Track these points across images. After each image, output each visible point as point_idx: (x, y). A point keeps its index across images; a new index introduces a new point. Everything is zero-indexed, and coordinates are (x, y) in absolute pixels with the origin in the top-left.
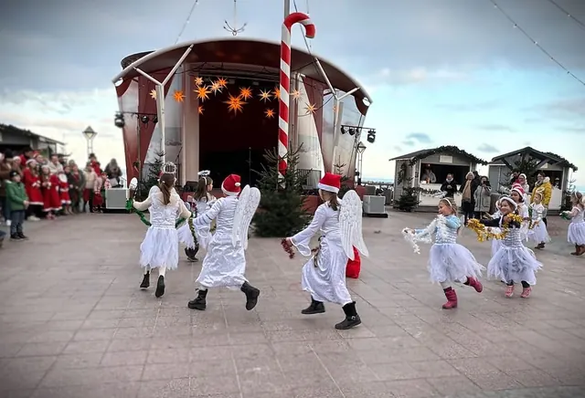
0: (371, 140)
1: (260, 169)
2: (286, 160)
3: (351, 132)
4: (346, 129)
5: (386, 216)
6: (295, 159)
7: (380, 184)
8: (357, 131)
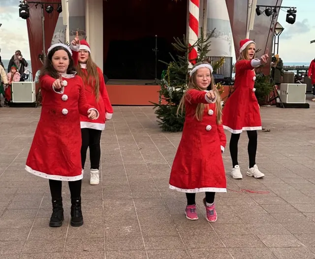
0: (291, 21)
1: (169, 60)
2: (196, 48)
3: (268, 13)
4: (262, 9)
5: (306, 106)
6: (206, 46)
7: (298, 69)
8: (275, 11)
